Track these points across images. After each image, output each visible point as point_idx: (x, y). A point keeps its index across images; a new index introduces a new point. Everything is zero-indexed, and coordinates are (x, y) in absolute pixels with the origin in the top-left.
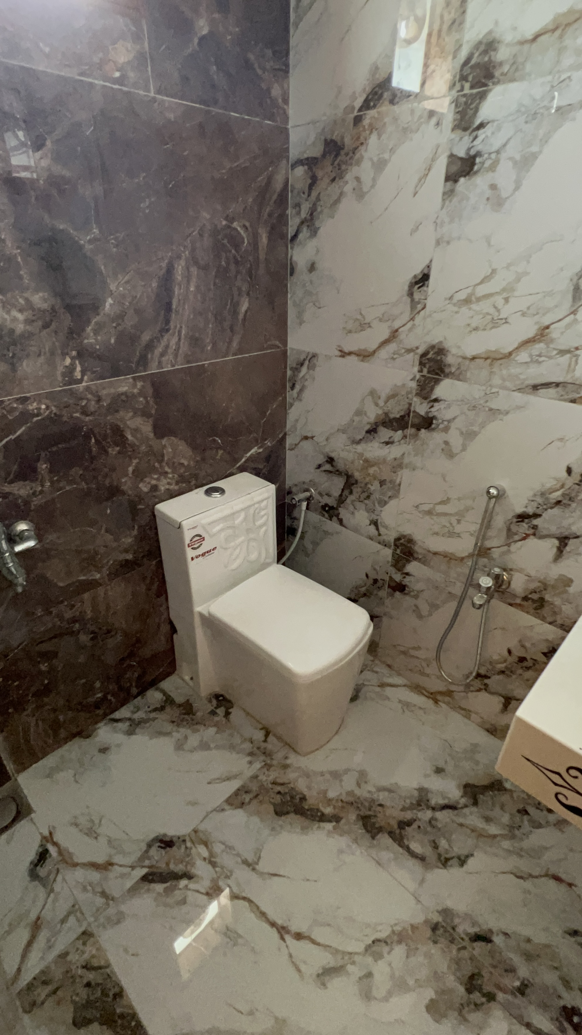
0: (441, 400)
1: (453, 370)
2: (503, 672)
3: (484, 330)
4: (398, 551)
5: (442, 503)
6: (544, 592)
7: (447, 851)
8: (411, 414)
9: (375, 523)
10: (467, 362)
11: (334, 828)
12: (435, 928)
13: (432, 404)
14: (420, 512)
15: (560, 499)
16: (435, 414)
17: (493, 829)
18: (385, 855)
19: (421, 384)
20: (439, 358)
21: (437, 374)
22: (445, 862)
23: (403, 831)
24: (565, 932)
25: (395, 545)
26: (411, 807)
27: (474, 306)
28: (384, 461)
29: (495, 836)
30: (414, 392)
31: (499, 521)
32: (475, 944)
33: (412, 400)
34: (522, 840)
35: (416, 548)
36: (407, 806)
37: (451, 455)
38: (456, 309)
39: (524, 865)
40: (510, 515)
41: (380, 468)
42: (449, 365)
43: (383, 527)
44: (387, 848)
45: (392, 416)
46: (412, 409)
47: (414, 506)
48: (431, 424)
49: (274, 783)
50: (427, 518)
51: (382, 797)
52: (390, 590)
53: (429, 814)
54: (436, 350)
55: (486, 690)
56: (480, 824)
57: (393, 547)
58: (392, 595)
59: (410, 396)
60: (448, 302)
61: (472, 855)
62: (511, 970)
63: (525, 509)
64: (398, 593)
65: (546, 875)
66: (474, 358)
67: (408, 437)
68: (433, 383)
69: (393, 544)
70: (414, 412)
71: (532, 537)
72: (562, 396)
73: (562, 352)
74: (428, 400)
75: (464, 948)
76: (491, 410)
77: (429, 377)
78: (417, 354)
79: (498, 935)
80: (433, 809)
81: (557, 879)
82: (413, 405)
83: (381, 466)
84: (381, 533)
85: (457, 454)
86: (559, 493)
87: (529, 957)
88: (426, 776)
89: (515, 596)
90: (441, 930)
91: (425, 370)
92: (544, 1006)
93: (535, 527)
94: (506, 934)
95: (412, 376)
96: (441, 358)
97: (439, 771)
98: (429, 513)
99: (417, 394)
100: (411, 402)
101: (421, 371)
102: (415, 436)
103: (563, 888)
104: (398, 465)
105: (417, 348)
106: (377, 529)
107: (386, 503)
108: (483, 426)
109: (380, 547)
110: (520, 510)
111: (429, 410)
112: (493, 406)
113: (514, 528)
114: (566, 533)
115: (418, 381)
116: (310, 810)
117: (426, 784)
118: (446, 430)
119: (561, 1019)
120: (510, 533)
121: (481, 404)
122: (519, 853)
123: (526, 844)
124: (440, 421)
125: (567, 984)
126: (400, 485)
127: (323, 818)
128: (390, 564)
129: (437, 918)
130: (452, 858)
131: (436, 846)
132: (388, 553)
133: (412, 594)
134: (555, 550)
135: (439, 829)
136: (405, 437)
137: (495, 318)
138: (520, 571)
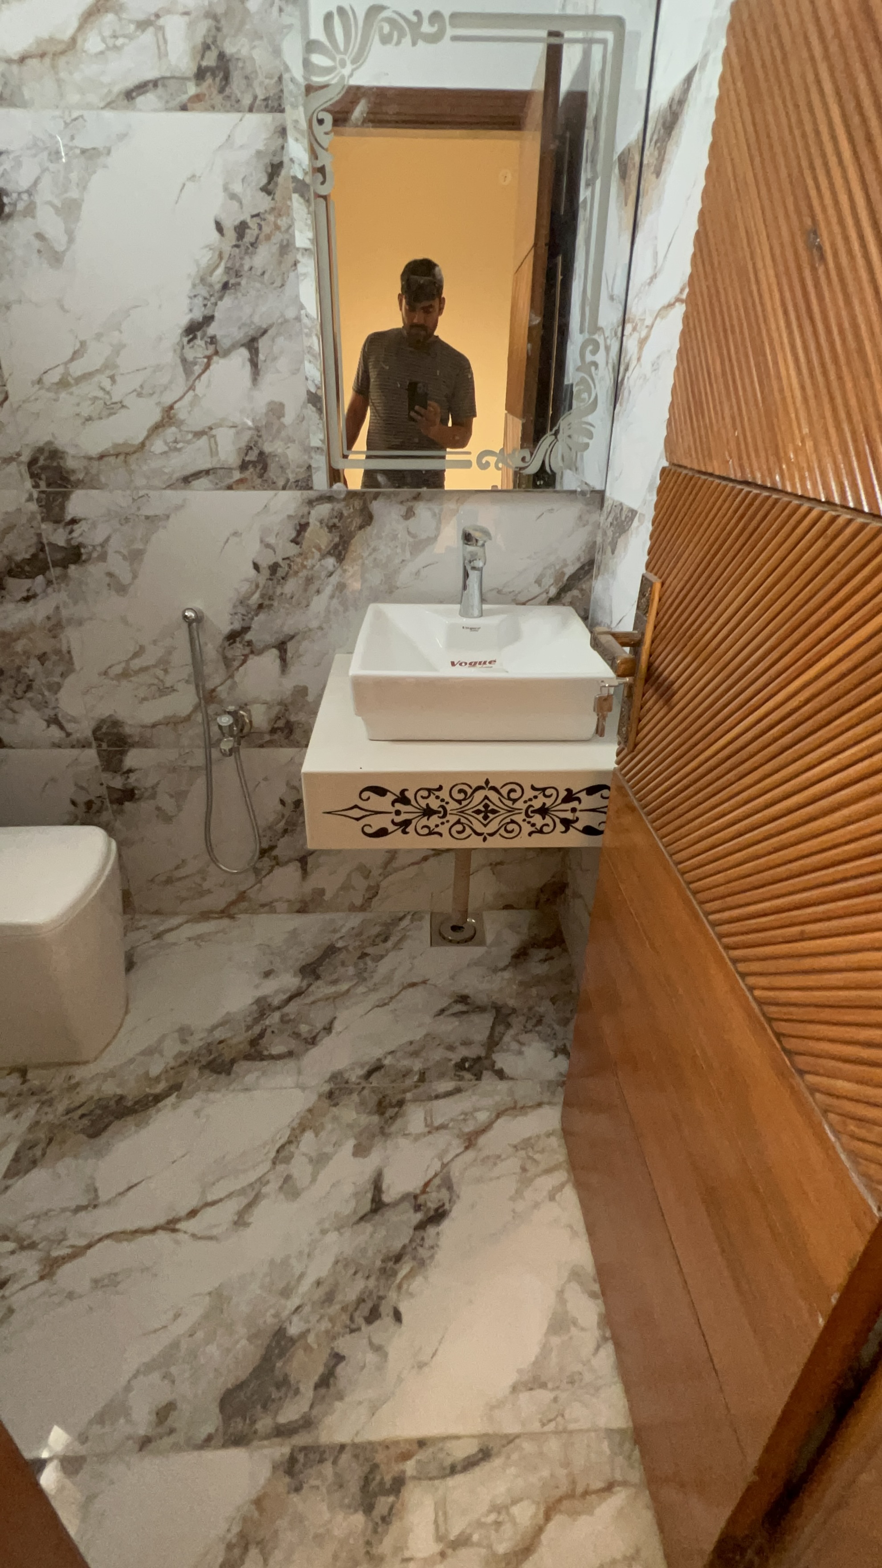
0: (80, 520)
1: (81, 476)
2: (285, 831)
3: (101, 418)
4: (104, 746)
5: (136, 655)
6: (287, 713)
7: (310, 1031)
8: (47, 548)
9: (54, 721)
10: (95, 464)
11: (178, 1097)
12: (330, 1095)
13: (70, 527)
14: (112, 679)
15: (260, 602)
16: (80, 540)
17: (344, 987)
18: (250, 1078)
19: (43, 503)
20: (55, 464)
21: (60, 486)
22: (313, 1041)
23: (258, 1048)
24: (435, 1016)
25: (96, 739)
26: (256, 1021)
27: (74, 389)
28: (32, 626)
29: (348, 991)
30: (39, 517)
31: (211, 651)
32: (370, 1080)
33: (39, 528)
34: (372, 977)
35: (127, 730)
36: (250, 1023)
37: (122, 589)
38: (51, 395)
39: (382, 994)
40: (219, 639)
41: (30, 639)
42: (73, 471)
43: (69, 721)
44: (249, 1071)
45: (18, 558)
46: (45, 541)
47: (100, 674)
48: (79, 555)
49: (68, 1112)
50: (124, 683)
51: (218, 1035)
52: (115, 806)
53: (277, 1016)
54: (46, 454)
55: (278, 864)
56: (331, 990)
57: (94, 744)
58: (121, 812)
59: (35, 524)
60: (37, 387)
61: (335, 1018)
62: (406, 1074)
63: (231, 627)
64: (128, 805)
65: (404, 988)
66: (101, 457)
67: (54, 581)
68: (60, 500)
69: (92, 739)
70: (50, 544)
71: (251, 656)
72: (217, 484)
73: (198, 434)
74: (63, 523)
75: (363, 1088)
76: (147, 518)
77: (50, 493)
78: (22, 462)
79: (386, 1057)
80: (279, 1008)
81: (413, 985)
82: (44, 535)
83: (31, 635)
84: (70, 731)
85: (130, 584)
86: (257, 596)
87: (415, 1054)
88: (257, 987)
89: (261, 733)
90: (337, 1092)
91: (43, 484)
92: (442, 1076)
93: (249, 643)
94: (392, 1052)
95: (26, 496)
96: (58, 463)
97: (267, 974)
98: (125, 674)
99: (43, 520)
100: (39, 531)
101: (37, 486)
102: (65, 577)
103: (420, 988)
104: (55, 627)
105: (19, 455)
106: (62, 727)
107: (59, 686)
108: (146, 540)
109: (75, 752)
110: (226, 629)
111: (70, 537)
112: (150, 513)
113: (230, 654)
114: (281, 638)
115: (37, 500)
116: (136, 1103)
117: (259, 993)
118: (103, 557)
119: (458, 1073)
120: (227, 662)
121: (133, 514)
122: (375, 989)
123: (377, 978)
124: (90, 548)
125: (451, 1048)
126: (69, 652)
127: (158, 1099)
128: (100, 769)
129: (326, 1088)
130: (318, 1034)
131: (297, 1035)
132: (91, 755)
133: (147, 794)
134: (278, 661)
135: (294, 1020)
136: (49, 583)
137: (108, 403)
138: (255, 701)
